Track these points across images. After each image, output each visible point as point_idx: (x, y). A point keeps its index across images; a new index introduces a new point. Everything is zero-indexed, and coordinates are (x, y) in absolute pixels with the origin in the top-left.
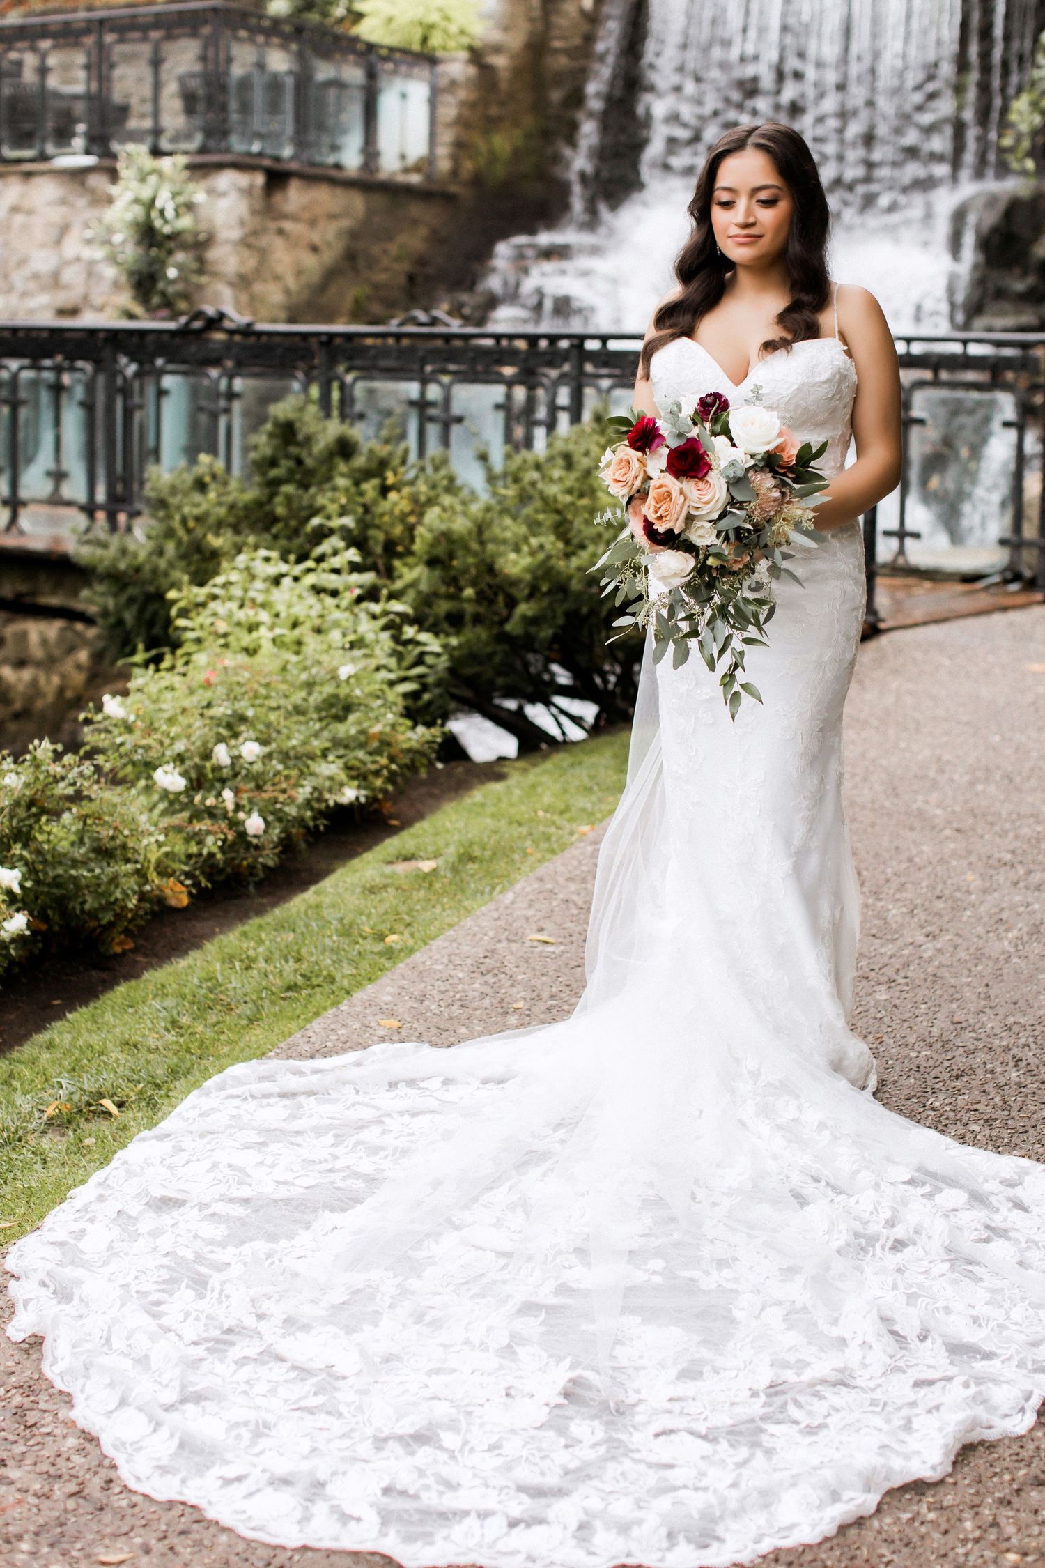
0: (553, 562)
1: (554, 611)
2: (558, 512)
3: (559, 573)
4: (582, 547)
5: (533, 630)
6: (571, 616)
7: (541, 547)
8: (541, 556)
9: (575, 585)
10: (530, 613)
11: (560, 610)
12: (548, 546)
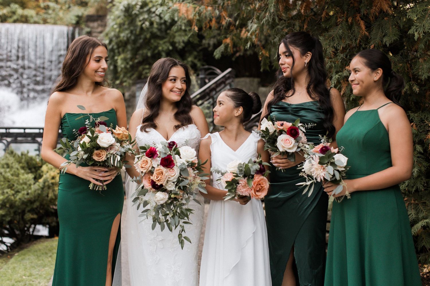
0: (10, 197)
1: (10, 212)
2: (9, 181)
3: (12, 200)
4: (18, 192)
5: (4, 218)
6: (15, 213)
7: (7, 193)
8: (6, 195)
9: (17, 203)
10: (3, 213)
11: (12, 211)
12: (9, 192)
